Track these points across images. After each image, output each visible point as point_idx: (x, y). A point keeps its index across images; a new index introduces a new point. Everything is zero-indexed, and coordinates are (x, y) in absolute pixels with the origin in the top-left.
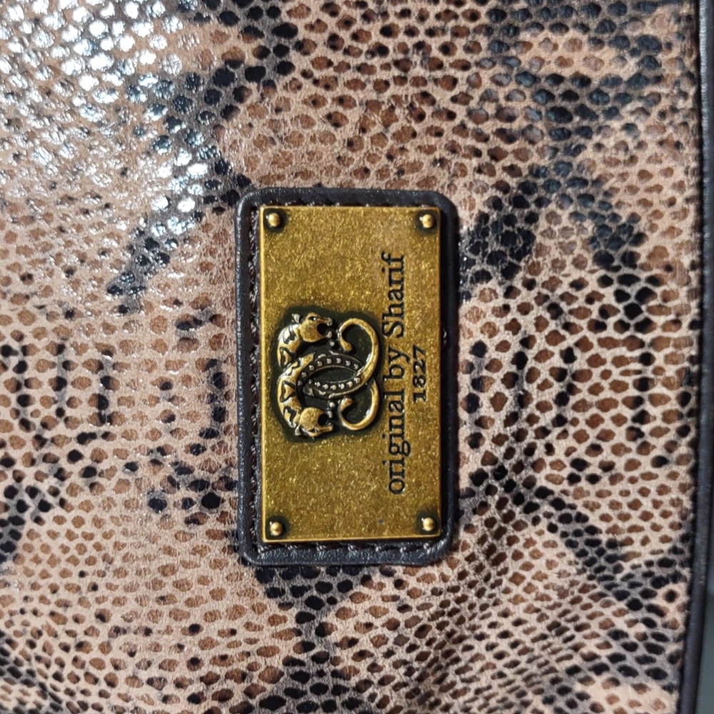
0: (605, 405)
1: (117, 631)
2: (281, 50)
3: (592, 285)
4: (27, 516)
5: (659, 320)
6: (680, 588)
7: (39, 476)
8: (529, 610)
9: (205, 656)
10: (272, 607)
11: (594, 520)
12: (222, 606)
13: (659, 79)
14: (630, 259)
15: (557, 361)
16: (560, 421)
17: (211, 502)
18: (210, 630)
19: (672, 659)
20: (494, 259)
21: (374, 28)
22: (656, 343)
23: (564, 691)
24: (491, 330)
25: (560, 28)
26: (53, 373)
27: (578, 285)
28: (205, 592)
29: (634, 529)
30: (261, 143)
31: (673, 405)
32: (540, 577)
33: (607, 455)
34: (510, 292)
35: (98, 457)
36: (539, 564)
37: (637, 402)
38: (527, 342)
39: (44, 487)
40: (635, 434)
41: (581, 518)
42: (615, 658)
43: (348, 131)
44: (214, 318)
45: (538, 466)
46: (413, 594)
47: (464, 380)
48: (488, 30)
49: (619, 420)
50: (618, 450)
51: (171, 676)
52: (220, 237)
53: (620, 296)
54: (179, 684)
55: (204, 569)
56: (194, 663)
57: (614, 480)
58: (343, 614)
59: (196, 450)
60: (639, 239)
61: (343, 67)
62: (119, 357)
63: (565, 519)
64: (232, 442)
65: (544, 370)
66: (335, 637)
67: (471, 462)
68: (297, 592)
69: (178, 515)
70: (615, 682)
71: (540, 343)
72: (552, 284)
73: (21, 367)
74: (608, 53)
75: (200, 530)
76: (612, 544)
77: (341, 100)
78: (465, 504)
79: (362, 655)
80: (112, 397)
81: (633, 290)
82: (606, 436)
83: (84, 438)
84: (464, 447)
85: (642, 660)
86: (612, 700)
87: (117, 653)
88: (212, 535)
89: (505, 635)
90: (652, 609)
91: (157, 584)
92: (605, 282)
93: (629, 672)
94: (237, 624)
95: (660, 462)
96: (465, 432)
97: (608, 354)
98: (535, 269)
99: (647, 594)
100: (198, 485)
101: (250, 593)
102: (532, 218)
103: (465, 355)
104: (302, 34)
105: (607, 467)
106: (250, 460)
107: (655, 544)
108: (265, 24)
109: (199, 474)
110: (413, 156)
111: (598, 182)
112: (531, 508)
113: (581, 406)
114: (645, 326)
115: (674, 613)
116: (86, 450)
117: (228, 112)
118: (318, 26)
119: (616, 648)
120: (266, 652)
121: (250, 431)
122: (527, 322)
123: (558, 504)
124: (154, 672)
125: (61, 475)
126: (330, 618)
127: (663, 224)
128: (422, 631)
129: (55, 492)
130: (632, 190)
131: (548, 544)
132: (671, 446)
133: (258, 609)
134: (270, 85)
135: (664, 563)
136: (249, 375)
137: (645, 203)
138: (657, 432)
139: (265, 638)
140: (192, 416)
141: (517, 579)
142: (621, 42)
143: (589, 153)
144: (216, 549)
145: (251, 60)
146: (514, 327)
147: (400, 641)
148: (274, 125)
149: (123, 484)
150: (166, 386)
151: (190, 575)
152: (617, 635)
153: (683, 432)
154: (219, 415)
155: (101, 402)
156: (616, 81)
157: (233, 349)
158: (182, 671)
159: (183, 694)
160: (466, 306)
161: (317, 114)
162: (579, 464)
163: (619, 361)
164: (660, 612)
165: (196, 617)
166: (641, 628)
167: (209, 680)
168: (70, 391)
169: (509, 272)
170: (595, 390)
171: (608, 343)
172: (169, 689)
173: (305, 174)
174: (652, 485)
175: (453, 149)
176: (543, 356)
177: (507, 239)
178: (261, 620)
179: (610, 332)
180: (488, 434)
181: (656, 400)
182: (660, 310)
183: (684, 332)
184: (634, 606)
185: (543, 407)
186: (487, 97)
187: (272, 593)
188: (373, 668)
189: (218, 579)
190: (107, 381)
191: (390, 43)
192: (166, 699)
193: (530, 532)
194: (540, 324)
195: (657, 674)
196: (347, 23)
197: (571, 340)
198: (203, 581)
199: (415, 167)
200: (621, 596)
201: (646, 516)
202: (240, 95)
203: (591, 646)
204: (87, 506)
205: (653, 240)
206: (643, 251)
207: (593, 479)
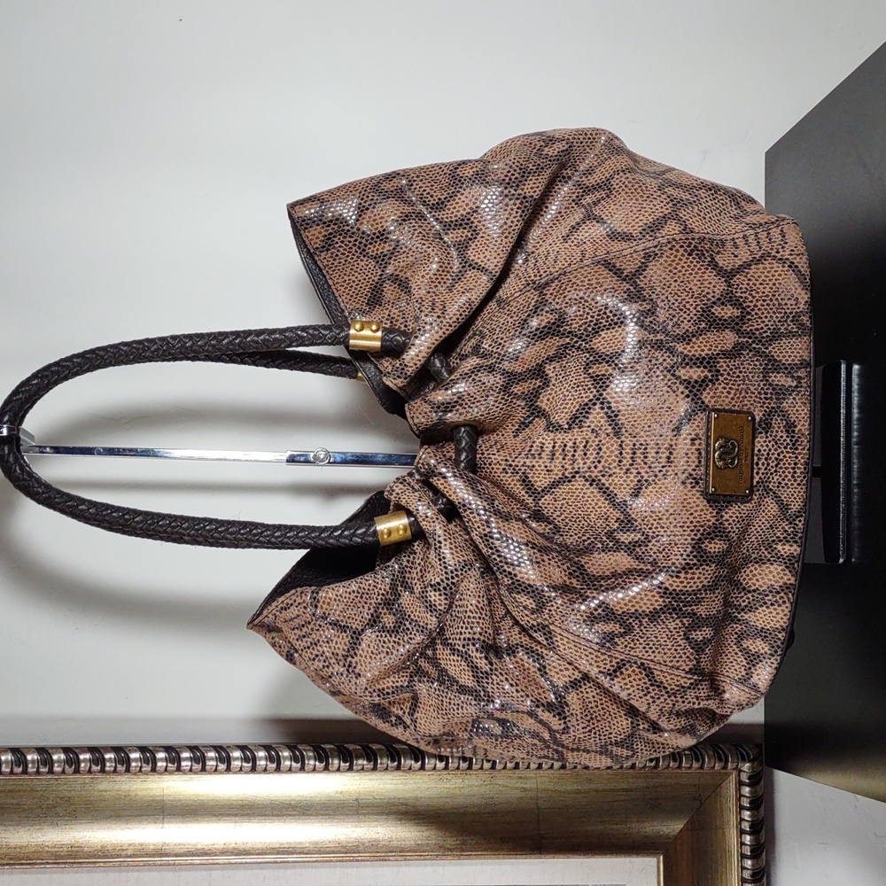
0: (786, 468)
1: (672, 514)
2: (717, 376)
3: (785, 438)
4: (643, 487)
5: (800, 448)
6: (802, 519)
7: (649, 477)
8: (766, 520)
9: (694, 520)
10: (711, 510)
11: (783, 498)
12: (698, 509)
13: (801, 387)
14: (793, 431)
15: (776, 456)
16: (776, 471)
17: (697, 483)
18: (696, 514)
19: (800, 538)
20: (763, 429)
21: (737, 371)
22: (800, 454)
23: (771, 547)
24: (762, 446)
25: (778, 373)
26: (655, 450)
27: (782, 437)
28: (694, 505)
29: (792, 501)
30: (712, 397)
31: (802, 470)
32: (769, 511)
33: (786, 481)
34: (767, 437)
35: (667, 471)
36: (769, 508)
37: (793, 468)
38: (770, 450)
39: (650, 479)
40: (793, 476)
41: (780, 497)
42: (785, 538)
43: (731, 396)
44: (700, 439)
45: (770, 482)
46: (743, 510)
47: (756, 458)
48: (762, 373)
49: (789, 472)
50: (789, 480)
51: (686, 525)
52: (702, 419)
53: (791, 441)
54: (688, 527)
55: (695, 499)
56: (692, 522)
57: (788, 488)
58: (726, 513)
59: (694, 470)
60: (796, 427)
61: (731, 380)
62: (674, 447)
63: (776, 497)
64: (702, 469)
65: (773, 457)
66: (724, 519)
67: (757, 479)
68: (716, 506)
69: (689, 486)
70: (784, 544)
71: (773, 451)
72: (776, 436)
73: (646, 449)
74: (790, 380)
75: (694, 489)
76: (787, 505)
77: (730, 388)
78: (755, 489)
79: (729, 524)
80: (672, 457)
81: (794, 440)
82: (786, 476)
83: (663, 467)
84: (755, 475)
85: (792, 538)
86: (783, 549)
87: (671, 520)
88: (697, 491)
89: (759, 526)
90: (795, 524)
91: (683, 503)
92: (787, 437)
93: (788, 541)
94: (702, 513)
95: (799, 485)
96: (755, 471)
97: (788, 455)
98: (772, 432)
99: (794, 520)
100: (694, 479)
101: (705, 506)
102: (772, 419)
103: (756, 452)
104: (722, 372)
105: (786, 484)
106: (707, 474)
107: (797, 506)
108: (713, 369)
109: (695, 476)
110: (746, 403)
111: (786, 412)
112: (768, 493)
113: (781, 468)
114: (796, 449)
115: (800, 525)
116: (664, 470)
117: (704, 389)
118: (725, 370)
119: (785, 535)
120: (709, 521)
121: (707, 467)
122: (770, 445)
123: (774, 493)
124: (681, 524)
125: (656, 476)
126: (724, 514)
127: (801, 423)
128: (743, 521)
129: (653, 481)
130: (794, 414)
131: (772, 503)
132: (801, 481)
133: (707, 510)
134: (714, 384)
135: (799, 512)
136: (708, 453)
137: (797, 417)
138: (799, 477)
139: (708, 517)
140: (694, 462)
141: (764, 511)
142: (793, 377)
143: (785, 404)
144: (698, 494)
145: (710, 378)
146: (767, 446)
147: (738, 522)
148: (715, 393)
149: (674, 478)
150: (687, 454)
151: (691, 501)
152: (786, 531)
153: (804, 477)
154: (700, 462)
155: (669, 458)
156: (791, 386)
157: (704, 446)
158: (688, 524)
159: (689, 530)
160: (757, 440)
161: (725, 391)
162: (780, 483)
163: (790, 457)
164: (797, 525)
165: (692, 511)
166: (792, 529)
167: (695, 526)
168: (660, 455)
169: (767, 432)
170: (784, 464)
171: (788, 452)
172: (685, 528)
173: (721, 405)
174: (797, 490)
175: (755, 401)
176: (773, 454)
177: (766, 424)
178: (708, 512)
179: (788, 450)
180: (761, 472)
181: (799, 468)
182: (800, 445)
183: (806, 451)
184: (791, 523)
185: (772, 467)
186: (762, 389)
187: (710, 506)
188: (732, 528)
189: (698, 502)
190: (671, 453)
191: (741, 375)
192: (684, 531)
193: (767, 500)
194: (773, 446)
195: (796, 542)
196: (731, 370)
197: (779, 451)
198: (694, 502)
199: (746, 405)
200: (787, 520)
201: (795, 498)
202: (707, 385)
203: (779, 534)
204: (663, 484)
205: (799, 427)
206: (797, 430)
207: (783, 487)
